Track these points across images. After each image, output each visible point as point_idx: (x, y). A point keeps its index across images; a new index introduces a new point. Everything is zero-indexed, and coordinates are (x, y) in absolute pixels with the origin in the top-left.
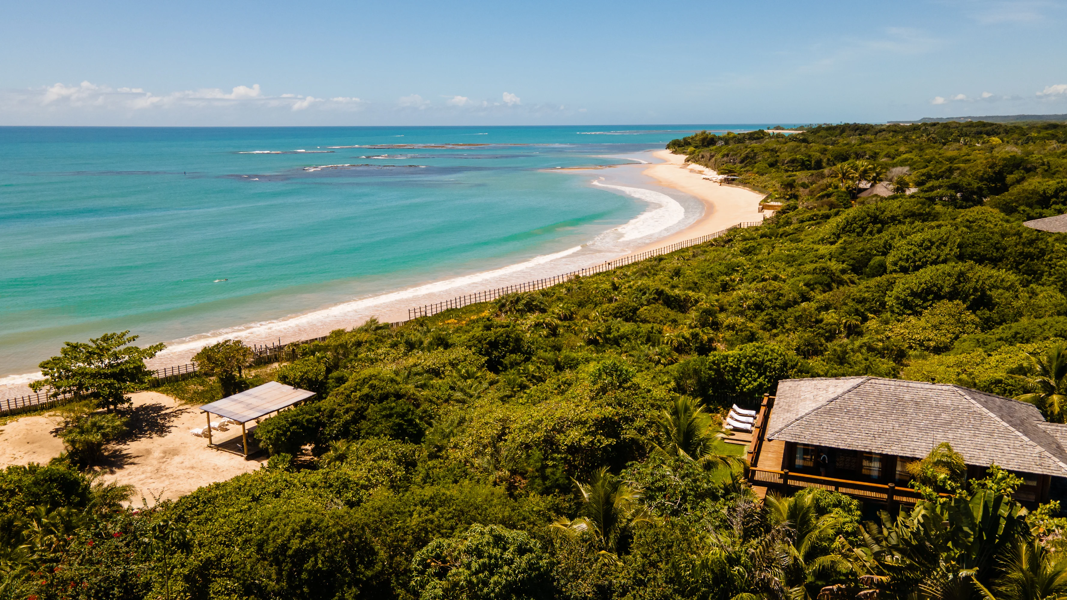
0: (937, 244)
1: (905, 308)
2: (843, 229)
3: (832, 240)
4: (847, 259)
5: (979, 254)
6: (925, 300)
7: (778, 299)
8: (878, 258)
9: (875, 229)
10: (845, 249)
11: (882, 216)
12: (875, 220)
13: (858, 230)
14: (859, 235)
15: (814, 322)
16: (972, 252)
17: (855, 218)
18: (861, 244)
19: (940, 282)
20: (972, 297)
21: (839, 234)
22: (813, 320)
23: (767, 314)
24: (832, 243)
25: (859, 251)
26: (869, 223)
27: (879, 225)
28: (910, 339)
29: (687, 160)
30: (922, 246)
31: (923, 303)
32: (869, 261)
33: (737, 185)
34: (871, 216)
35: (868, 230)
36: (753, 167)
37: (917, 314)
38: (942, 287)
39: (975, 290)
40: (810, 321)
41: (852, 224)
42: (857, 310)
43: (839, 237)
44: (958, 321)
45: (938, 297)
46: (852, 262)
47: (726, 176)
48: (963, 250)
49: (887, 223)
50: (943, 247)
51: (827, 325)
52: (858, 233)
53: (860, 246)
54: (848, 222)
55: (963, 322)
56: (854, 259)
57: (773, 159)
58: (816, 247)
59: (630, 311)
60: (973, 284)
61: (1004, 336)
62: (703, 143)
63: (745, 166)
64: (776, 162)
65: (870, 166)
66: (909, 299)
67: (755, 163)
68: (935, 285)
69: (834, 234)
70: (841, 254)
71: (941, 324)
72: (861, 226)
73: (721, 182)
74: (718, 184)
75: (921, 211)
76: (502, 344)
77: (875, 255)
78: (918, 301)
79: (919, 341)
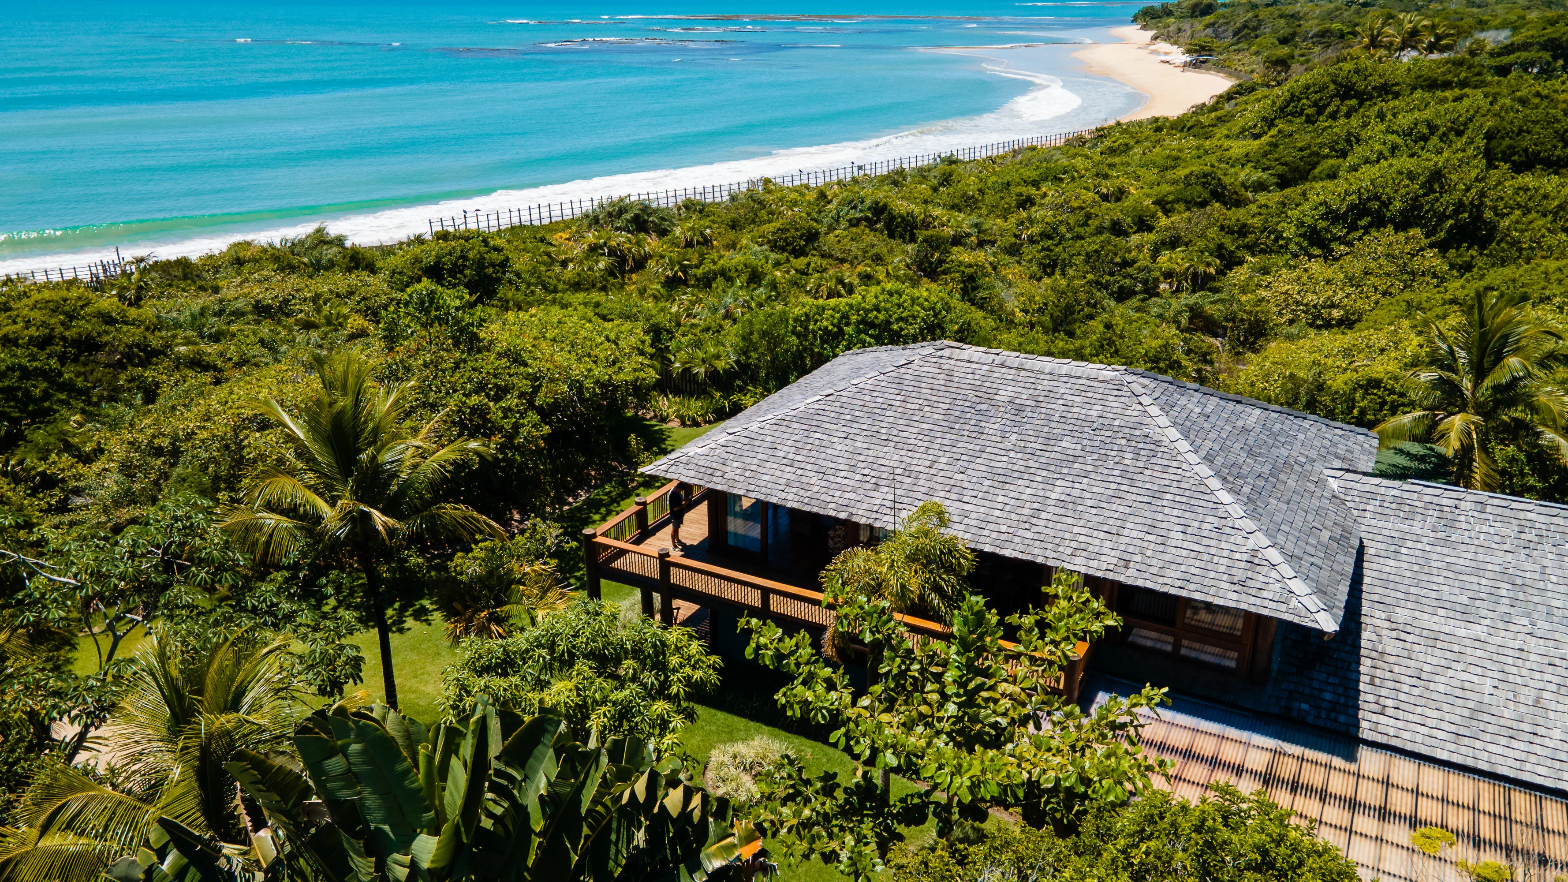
0: (1443, 129)
1: (1311, 244)
2: (1282, 109)
3: (1257, 131)
4: (1273, 164)
5: (1526, 150)
6: (1352, 228)
7: (1085, 224)
8: (1331, 162)
9: (1344, 109)
10: (1276, 145)
11: (1361, 86)
12: (1346, 91)
13: (1309, 111)
14: (1310, 120)
15: (1117, 264)
16: (1510, 147)
17: (1307, 87)
18: (1308, 137)
19: (1388, 190)
20: (1451, 222)
21: (1272, 120)
22: (1118, 260)
23: (1043, 249)
24: (1257, 137)
25: (1301, 149)
26: (1332, 97)
27: (1353, 102)
28: (1298, 303)
29: (1155, 38)
30: (1410, 134)
31: (1348, 233)
32: (1314, 168)
33: (1208, 69)
34: (1340, 85)
35: (1329, 110)
36: (1250, 45)
37: (1328, 256)
38: (1390, 200)
39: (1460, 207)
40: (1111, 262)
41: (1299, 100)
42: (1221, 246)
43: (1271, 124)
44: (1403, 270)
45: (1379, 222)
46: (1280, 169)
47: (1195, 56)
48: (1494, 143)
49: (1370, 98)
50: (1452, 136)
51: (1140, 270)
52: (1307, 116)
53: (1302, 140)
54: (1293, 95)
55: (1413, 273)
56: (1286, 164)
57: (1290, 31)
58: (1227, 143)
59: (801, 238)
60: (1456, 196)
61: (1460, 294)
62: (1194, 12)
63: (1238, 42)
64: (1294, 35)
65: (1425, 22)
66: (1322, 224)
67: (1257, 37)
68: (1377, 198)
69: (1264, 119)
70: (1265, 155)
71: (1366, 274)
72: (1315, 104)
73: (1185, 65)
74: (1179, 70)
75: (1449, 77)
76: (450, 271)
77: (1327, 156)
78: (1339, 231)
79: (1315, 306)
